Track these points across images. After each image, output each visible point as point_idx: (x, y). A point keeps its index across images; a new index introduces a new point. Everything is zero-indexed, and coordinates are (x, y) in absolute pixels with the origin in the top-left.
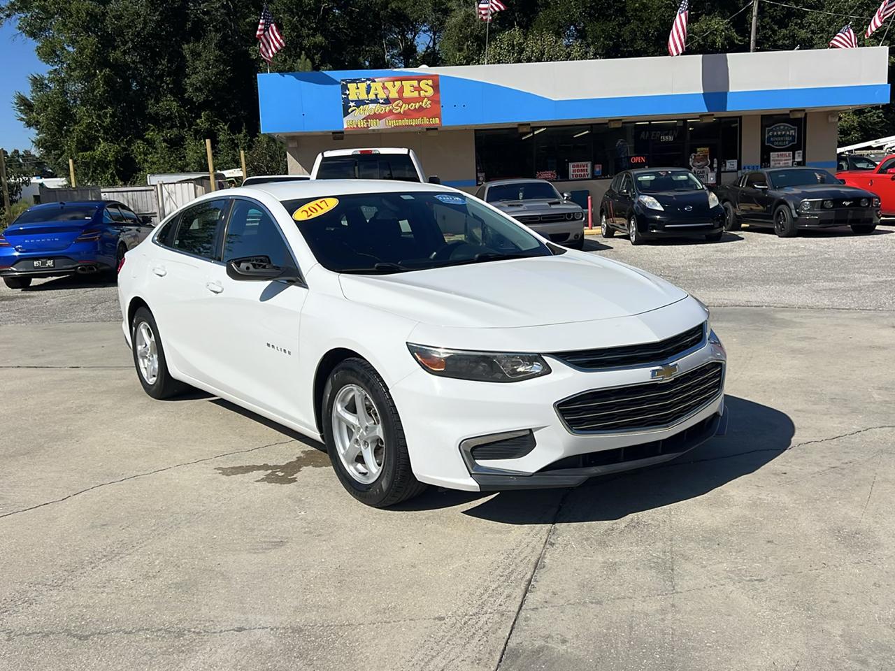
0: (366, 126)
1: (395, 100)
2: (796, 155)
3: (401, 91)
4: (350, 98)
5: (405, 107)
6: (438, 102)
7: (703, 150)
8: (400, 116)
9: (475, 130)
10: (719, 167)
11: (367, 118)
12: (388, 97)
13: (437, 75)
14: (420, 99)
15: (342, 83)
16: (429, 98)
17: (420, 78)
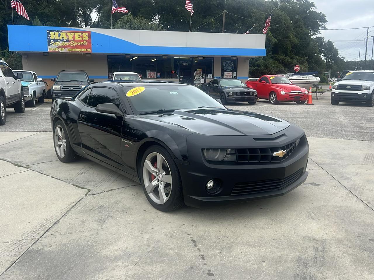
0: (58, 51)
1: (71, 40)
2: (234, 74)
3: (74, 37)
4: (51, 38)
5: (76, 44)
6: (90, 43)
7: (199, 70)
8: (73, 47)
9: (108, 56)
10: (205, 77)
11: (58, 47)
12: (68, 39)
13: (90, 32)
14: (83, 41)
15: (47, 32)
16: (86, 41)
17: (83, 32)
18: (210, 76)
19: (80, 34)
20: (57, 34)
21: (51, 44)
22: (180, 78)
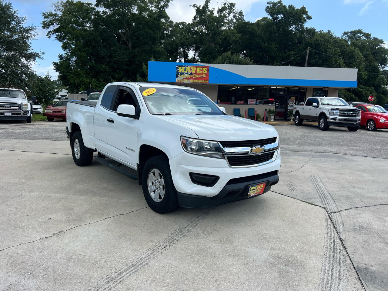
0: (183, 82)
1: (194, 74)
3: (196, 71)
4: (179, 72)
5: (197, 76)
6: (208, 75)
7: (293, 98)
8: (195, 79)
9: (218, 86)
10: (298, 104)
11: (184, 79)
12: (192, 72)
13: (209, 66)
14: (202, 74)
15: (177, 66)
16: (205, 74)
17: (203, 67)
19: (201, 68)
20: (184, 68)
21: (178, 76)
22: (276, 104)
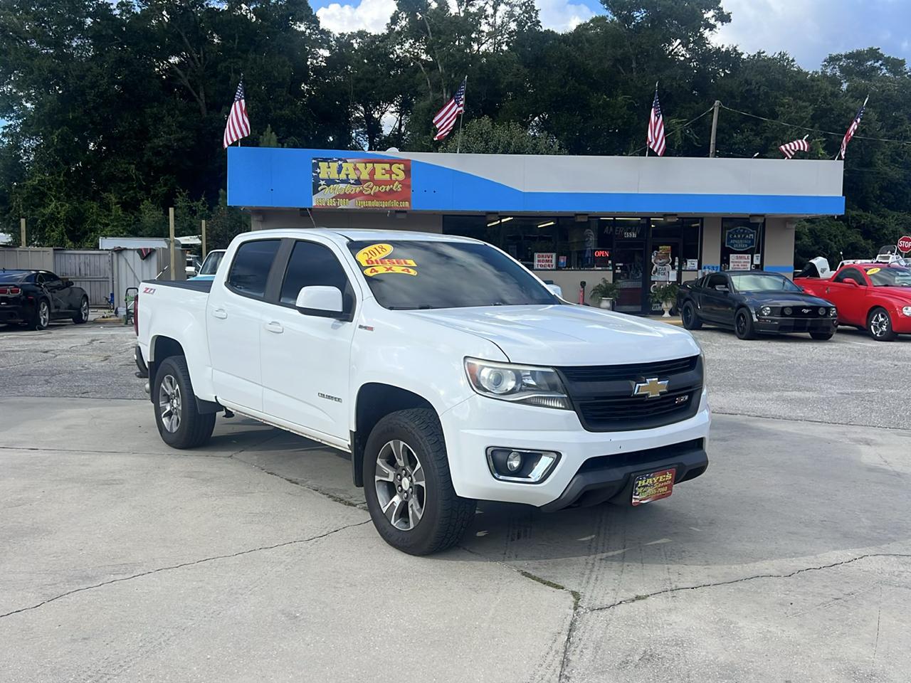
0: (334, 205)
1: (366, 181)
2: (755, 258)
3: (372, 173)
4: (321, 176)
5: (376, 189)
6: (409, 187)
7: (666, 249)
8: (370, 197)
9: (444, 216)
10: (680, 266)
11: (336, 197)
12: (359, 178)
13: (410, 161)
14: (391, 182)
15: (314, 161)
16: (400, 182)
17: (392, 162)
18: (692, 264)
19: (387, 166)
20: (335, 166)
21: (319, 189)
22: (615, 268)
